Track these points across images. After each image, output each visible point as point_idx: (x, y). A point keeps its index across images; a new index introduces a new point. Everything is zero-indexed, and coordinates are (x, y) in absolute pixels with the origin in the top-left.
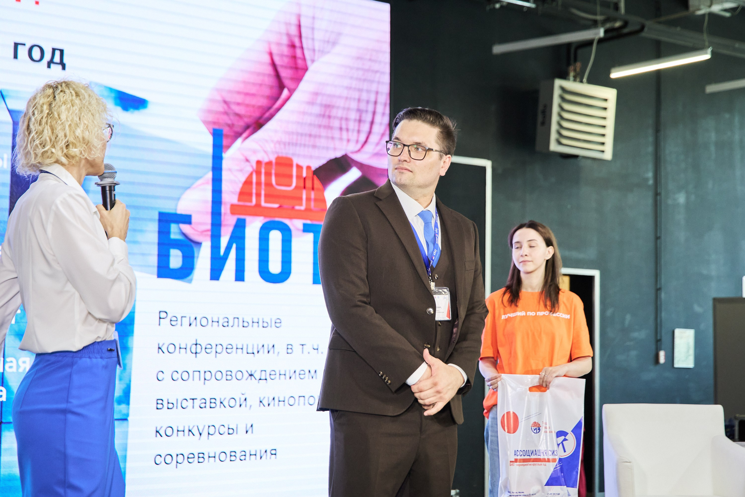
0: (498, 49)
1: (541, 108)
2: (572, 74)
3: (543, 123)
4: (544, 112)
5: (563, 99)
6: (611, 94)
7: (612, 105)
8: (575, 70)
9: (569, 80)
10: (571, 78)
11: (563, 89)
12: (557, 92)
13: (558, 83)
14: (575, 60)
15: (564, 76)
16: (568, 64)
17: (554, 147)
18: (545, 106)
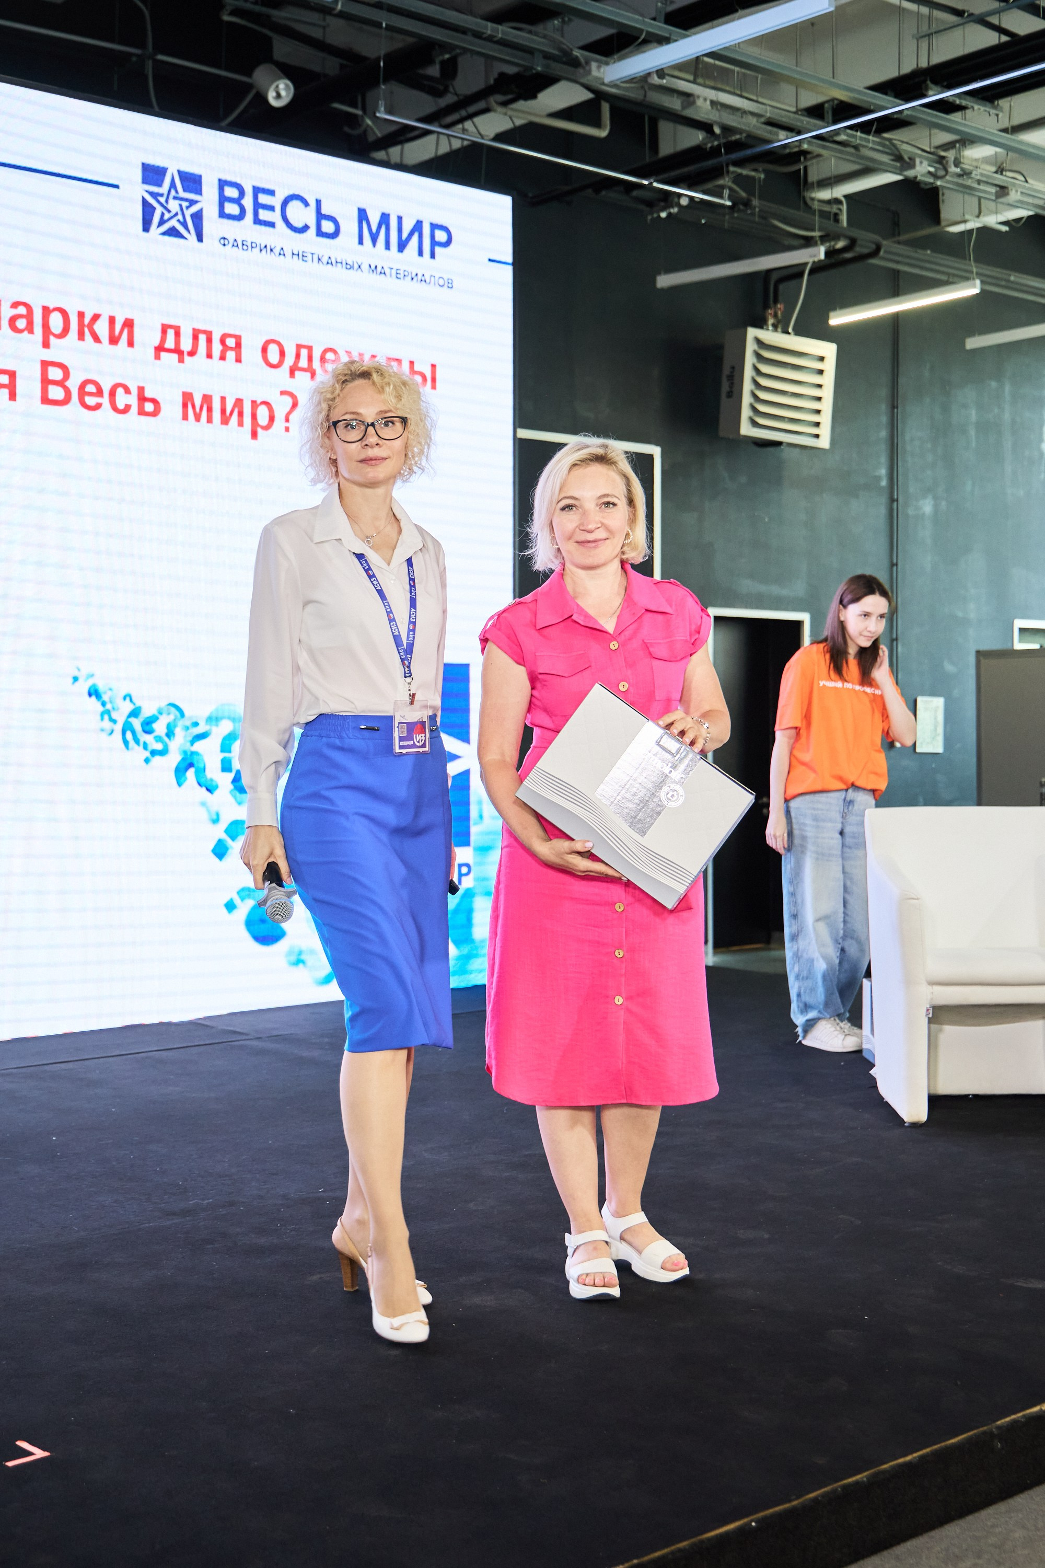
0: (664, 281)
1: (726, 371)
2: (771, 321)
3: (730, 395)
4: (731, 377)
5: (759, 357)
6: (829, 350)
7: (830, 366)
8: (775, 316)
9: (768, 329)
10: (771, 328)
11: (759, 342)
12: (750, 347)
13: (752, 333)
14: (776, 301)
15: (760, 323)
16: (766, 306)
17: (746, 429)
18: (733, 368)
